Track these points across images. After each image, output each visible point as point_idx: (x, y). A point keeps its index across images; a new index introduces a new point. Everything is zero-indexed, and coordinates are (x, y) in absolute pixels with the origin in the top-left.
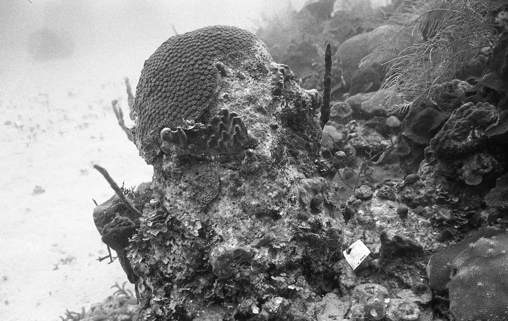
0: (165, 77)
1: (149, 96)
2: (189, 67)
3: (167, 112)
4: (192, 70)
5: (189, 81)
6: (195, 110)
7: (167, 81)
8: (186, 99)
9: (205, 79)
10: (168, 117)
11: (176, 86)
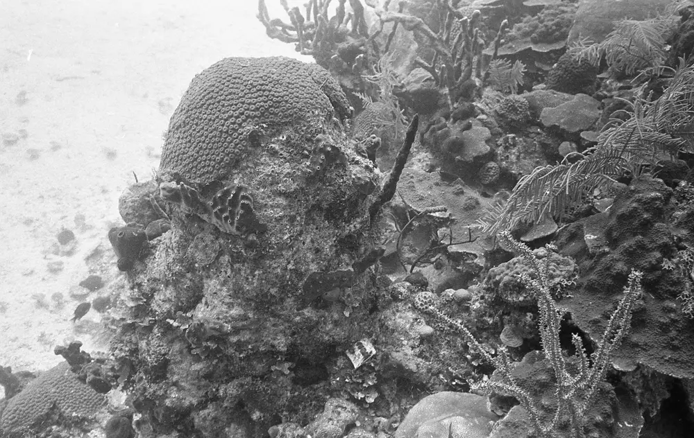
0: (197, 118)
1: (177, 129)
2: (221, 119)
3: (185, 160)
4: (223, 125)
5: (215, 136)
6: (211, 173)
7: (197, 124)
8: (207, 155)
9: (231, 142)
10: (184, 166)
11: (202, 135)
